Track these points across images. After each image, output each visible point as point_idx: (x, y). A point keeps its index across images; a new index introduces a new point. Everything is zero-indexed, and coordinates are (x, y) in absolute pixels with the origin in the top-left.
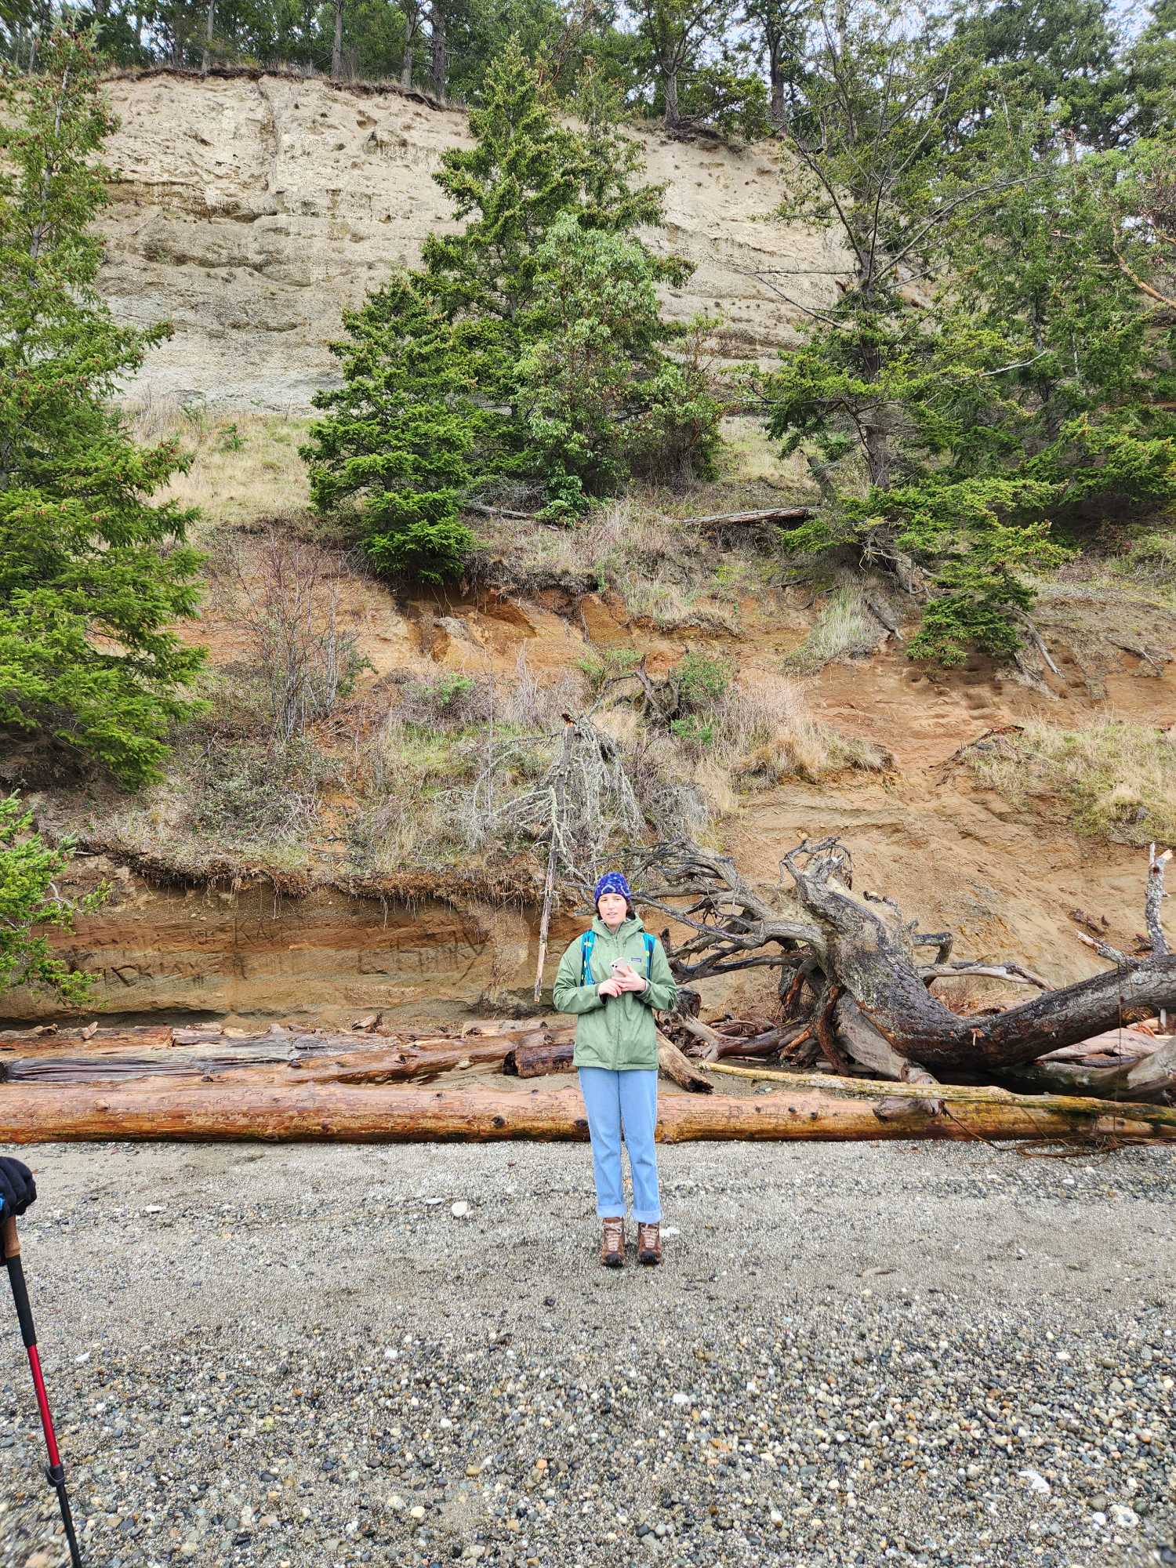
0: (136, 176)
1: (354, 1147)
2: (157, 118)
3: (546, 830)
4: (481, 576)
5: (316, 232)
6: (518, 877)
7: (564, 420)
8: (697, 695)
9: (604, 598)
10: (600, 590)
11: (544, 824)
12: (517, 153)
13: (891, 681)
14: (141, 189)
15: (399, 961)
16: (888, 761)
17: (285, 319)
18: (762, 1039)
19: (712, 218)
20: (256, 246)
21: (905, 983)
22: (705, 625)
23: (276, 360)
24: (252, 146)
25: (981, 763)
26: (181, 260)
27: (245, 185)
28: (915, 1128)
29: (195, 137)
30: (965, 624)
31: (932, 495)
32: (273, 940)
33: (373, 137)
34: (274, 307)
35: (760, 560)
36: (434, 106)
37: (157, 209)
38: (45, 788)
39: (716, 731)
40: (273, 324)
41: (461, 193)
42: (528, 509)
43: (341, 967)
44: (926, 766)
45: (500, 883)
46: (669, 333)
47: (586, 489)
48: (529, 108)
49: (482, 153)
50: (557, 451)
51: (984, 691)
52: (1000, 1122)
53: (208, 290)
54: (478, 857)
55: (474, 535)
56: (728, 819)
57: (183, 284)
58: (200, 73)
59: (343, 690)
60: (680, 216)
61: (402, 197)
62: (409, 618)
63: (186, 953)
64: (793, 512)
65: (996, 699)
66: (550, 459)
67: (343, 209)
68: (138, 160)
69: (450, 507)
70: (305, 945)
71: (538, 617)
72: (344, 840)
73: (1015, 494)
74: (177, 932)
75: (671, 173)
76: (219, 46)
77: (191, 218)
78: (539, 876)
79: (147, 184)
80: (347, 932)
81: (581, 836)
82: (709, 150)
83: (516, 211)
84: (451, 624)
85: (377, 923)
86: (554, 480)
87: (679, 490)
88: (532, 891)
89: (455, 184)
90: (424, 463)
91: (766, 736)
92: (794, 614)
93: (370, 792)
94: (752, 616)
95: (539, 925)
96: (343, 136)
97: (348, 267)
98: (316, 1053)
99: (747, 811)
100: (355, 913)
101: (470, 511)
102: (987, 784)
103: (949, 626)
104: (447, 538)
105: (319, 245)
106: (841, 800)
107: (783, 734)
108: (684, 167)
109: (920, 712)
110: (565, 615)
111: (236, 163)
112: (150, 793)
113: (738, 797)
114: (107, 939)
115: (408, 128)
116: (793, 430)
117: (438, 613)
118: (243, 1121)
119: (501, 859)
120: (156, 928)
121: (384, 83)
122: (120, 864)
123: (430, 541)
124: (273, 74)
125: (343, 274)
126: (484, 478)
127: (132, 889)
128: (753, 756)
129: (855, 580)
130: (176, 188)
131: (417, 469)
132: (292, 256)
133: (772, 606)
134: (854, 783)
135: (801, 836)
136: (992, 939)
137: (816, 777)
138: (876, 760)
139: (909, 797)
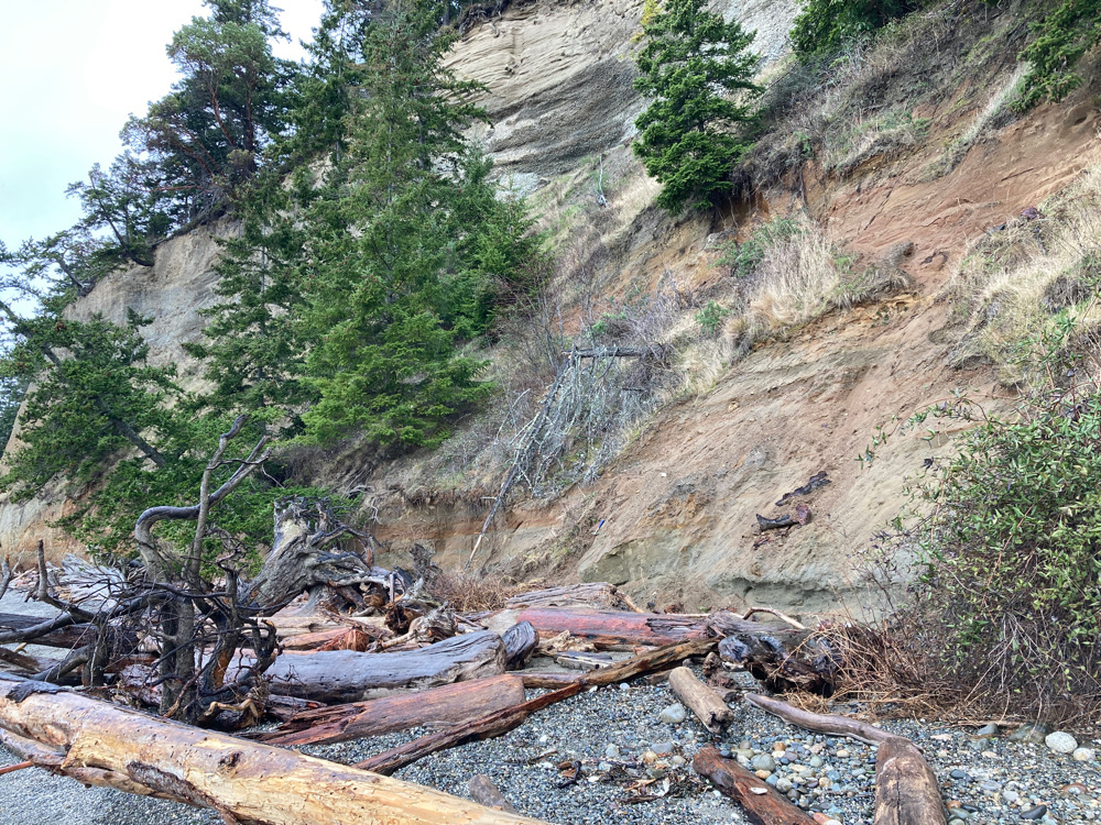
9: (814, 161)
10: (809, 155)
32: (450, 530)
70: (457, 533)
80: (467, 525)
85: (476, 519)
100: (468, 513)
106: (799, 354)
110: (796, 189)
113: (720, 374)
114: (397, 534)
122: (402, 496)
127: (405, 508)
128: (729, 330)
134: (828, 329)
135: (730, 408)
136: (667, 521)
137: (785, 335)
138: (861, 291)
139: (892, 325)
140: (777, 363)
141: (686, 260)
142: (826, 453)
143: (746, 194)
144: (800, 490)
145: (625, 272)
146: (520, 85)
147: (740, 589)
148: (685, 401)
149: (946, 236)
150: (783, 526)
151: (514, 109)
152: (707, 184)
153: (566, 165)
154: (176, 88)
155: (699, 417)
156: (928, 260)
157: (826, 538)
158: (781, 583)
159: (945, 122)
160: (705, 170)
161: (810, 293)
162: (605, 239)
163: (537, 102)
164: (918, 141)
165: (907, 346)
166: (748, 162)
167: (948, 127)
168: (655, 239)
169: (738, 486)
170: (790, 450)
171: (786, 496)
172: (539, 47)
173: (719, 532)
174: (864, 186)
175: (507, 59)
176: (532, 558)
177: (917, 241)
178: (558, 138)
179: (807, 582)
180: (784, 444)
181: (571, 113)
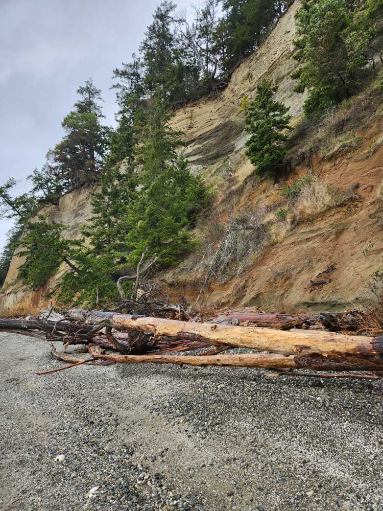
0: (275, 59)
2: (278, 36)
4: (290, 163)
9: (316, 154)
14: (276, 62)
22: (345, 148)
26: (283, 78)
29: (286, 33)
37: (278, 66)
53: (287, 83)
57: (282, 87)
68: (275, 54)
80: (192, 293)
99: (284, 239)
102: (373, 200)
106: (317, 225)
110: (308, 166)
113: (286, 234)
122: (166, 283)
134: (328, 216)
135: (291, 246)
136: (275, 285)
137: (311, 219)
138: (340, 201)
139: (353, 213)
140: (309, 229)
141: (265, 194)
142: (332, 259)
143: (288, 168)
144: (325, 272)
145: (242, 200)
146: (195, 132)
147: (306, 306)
148: (274, 244)
149: (372, 180)
150: (320, 284)
151: (193, 141)
152: (274, 165)
153: (213, 161)
154: (64, 138)
155: (279, 250)
156: (366, 189)
157: (338, 287)
158: (322, 303)
159: (368, 137)
160: (273, 161)
161: (320, 203)
162: (233, 188)
163: (201, 138)
164: (358, 145)
165: (360, 220)
166: (289, 157)
167: (370, 139)
168: (253, 187)
169: (300, 272)
170: (318, 259)
171: (320, 274)
172: (201, 117)
173: (294, 288)
174: (337, 163)
175: (189, 122)
176: (223, 301)
177: (361, 182)
178: (210, 152)
179: (333, 302)
180: (315, 257)
181: (214, 142)
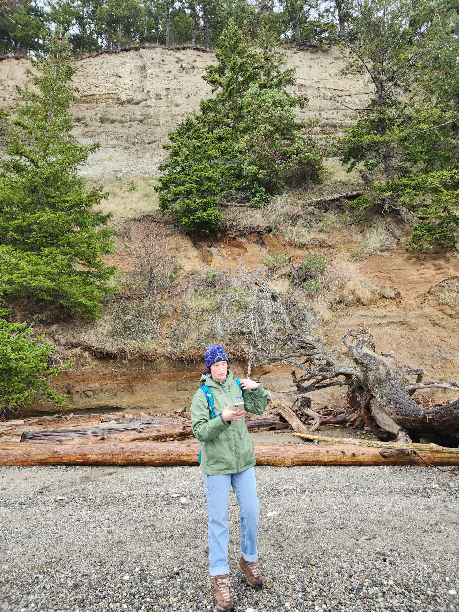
0: (96, 93)
1: (154, 468)
2: (102, 70)
3: (249, 330)
4: (225, 230)
5: (162, 105)
6: (238, 350)
7: (257, 166)
8: (313, 272)
9: (274, 235)
10: (273, 232)
11: (248, 328)
12: (234, 63)
13: (399, 260)
14: (98, 97)
15: (192, 385)
16: (398, 294)
17: (151, 139)
18: (339, 417)
19: (316, 79)
20: (140, 113)
21: (398, 393)
22: (317, 243)
23: (148, 155)
24: (138, 76)
25: (441, 293)
26: (113, 122)
27: (135, 91)
28: (402, 460)
29: (117, 75)
30: (431, 234)
31: (414, 180)
32: (143, 378)
33: (182, 66)
34: (147, 135)
35: (340, 215)
36: (204, 51)
37: (104, 104)
38: (58, 323)
39: (321, 286)
40: (147, 142)
41: (213, 82)
42: (245, 202)
43: (170, 389)
44: (416, 296)
45: (231, 353)
46: (299, 127)
47: (267, 192)
48: (238, 45)
49: (221, 66)
50: (254, 179)
51: (442, 262)
52: (443, 458)
53: (123, 132)
54: (222, 343)
55: (222, 214)
56: (327, 322)
57: (114, 130)
58: (117, 51)
59: (172, 278)
60: (303, 80)
61: (193, 88)
62: (198, 249)
63: (110, 384)
64: (353, 193)
65: (447, 265)
66: (252, 182)
67: (171, 95)
68: (96, 86)
69: (212, 204)
70: (156, 380)
71: (248, 245)
72: (170, 338)
73: (451, 177)
74: (106, 377)
75: (298, 63)
76: (124, 40)
77: (116, 106)
78: (246, 349)
79: (100, 95)
80: (172, 375)
81: (264, 332)
82: (314, 53)
83: (234, 86)
84: (214, 250)
85: (183, 370)
86: (254, 190)
87: (305, 189)
88: (244, 356)
89: (211, 79)
90: (201, 188)
91: (343, 287)
92: (355, 235)
93: (180, 318)
94: (337, 237)
95: (247, 369)
96: (170, 67)
97: (173, 116)
98: (150, 426)
99: (336, 318)
100: (174, 367)
101: (221, 205)
102: (443, 302)
103: (423, 235)
104: (210, 216)
105: (163, 110)
106: (377, 312)
107: (350, 285)
108: (304, 61)
109: (413, 272)
110: (259, 243)
111: (131, 83)
112: (98, 323)
113: (332, 313)
114: (81, 380)
115: (195, 61)
116: (352, 160)
117: (209, 246)
118: (109, 457)
119: (231, 343)
120: (99, 375)
121: (185, 45)
122: (85, 351)
123: (204, 218)
124: (144, 48)
125: (172, 120)
126: (226, 192)
127: (90, 360)
128: (337, 295)
129: (381, 219)
130: (111, 95)
131: (198, 190)
132: (153, 115)
133: (346, 233)
134: (382, 305)
137: (366, 303)
143: (220, 235)
159: (342, 242)
164: (333, 245)
